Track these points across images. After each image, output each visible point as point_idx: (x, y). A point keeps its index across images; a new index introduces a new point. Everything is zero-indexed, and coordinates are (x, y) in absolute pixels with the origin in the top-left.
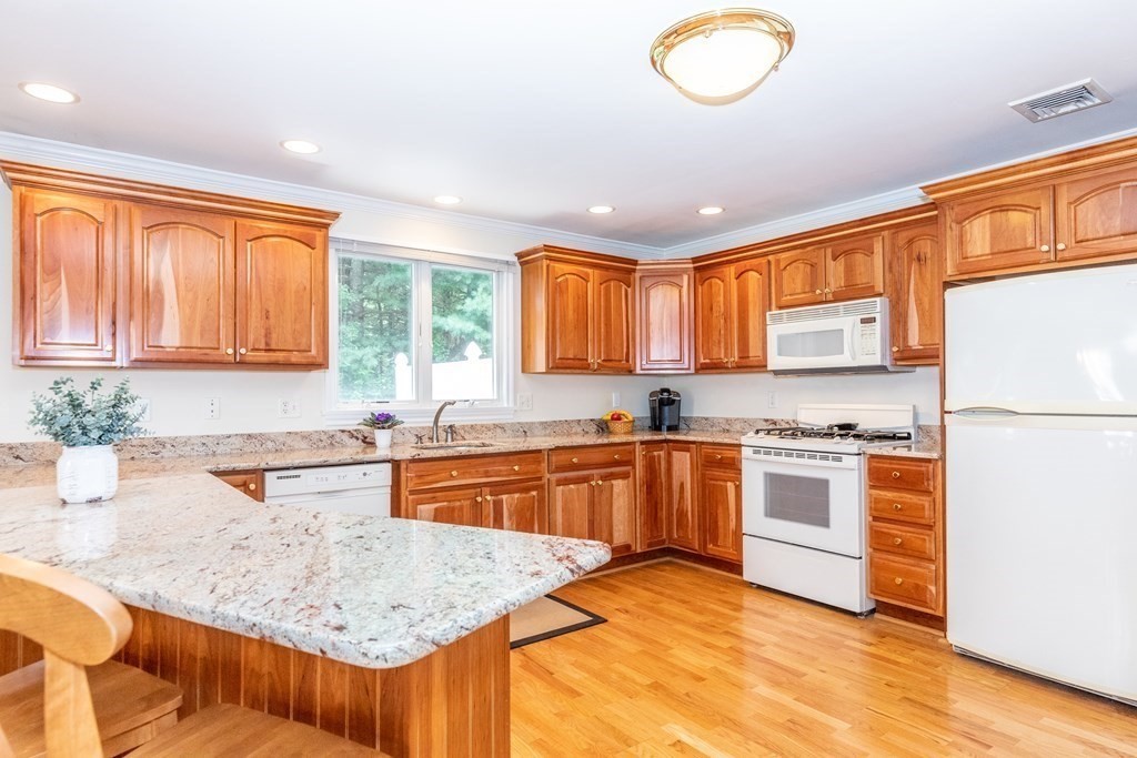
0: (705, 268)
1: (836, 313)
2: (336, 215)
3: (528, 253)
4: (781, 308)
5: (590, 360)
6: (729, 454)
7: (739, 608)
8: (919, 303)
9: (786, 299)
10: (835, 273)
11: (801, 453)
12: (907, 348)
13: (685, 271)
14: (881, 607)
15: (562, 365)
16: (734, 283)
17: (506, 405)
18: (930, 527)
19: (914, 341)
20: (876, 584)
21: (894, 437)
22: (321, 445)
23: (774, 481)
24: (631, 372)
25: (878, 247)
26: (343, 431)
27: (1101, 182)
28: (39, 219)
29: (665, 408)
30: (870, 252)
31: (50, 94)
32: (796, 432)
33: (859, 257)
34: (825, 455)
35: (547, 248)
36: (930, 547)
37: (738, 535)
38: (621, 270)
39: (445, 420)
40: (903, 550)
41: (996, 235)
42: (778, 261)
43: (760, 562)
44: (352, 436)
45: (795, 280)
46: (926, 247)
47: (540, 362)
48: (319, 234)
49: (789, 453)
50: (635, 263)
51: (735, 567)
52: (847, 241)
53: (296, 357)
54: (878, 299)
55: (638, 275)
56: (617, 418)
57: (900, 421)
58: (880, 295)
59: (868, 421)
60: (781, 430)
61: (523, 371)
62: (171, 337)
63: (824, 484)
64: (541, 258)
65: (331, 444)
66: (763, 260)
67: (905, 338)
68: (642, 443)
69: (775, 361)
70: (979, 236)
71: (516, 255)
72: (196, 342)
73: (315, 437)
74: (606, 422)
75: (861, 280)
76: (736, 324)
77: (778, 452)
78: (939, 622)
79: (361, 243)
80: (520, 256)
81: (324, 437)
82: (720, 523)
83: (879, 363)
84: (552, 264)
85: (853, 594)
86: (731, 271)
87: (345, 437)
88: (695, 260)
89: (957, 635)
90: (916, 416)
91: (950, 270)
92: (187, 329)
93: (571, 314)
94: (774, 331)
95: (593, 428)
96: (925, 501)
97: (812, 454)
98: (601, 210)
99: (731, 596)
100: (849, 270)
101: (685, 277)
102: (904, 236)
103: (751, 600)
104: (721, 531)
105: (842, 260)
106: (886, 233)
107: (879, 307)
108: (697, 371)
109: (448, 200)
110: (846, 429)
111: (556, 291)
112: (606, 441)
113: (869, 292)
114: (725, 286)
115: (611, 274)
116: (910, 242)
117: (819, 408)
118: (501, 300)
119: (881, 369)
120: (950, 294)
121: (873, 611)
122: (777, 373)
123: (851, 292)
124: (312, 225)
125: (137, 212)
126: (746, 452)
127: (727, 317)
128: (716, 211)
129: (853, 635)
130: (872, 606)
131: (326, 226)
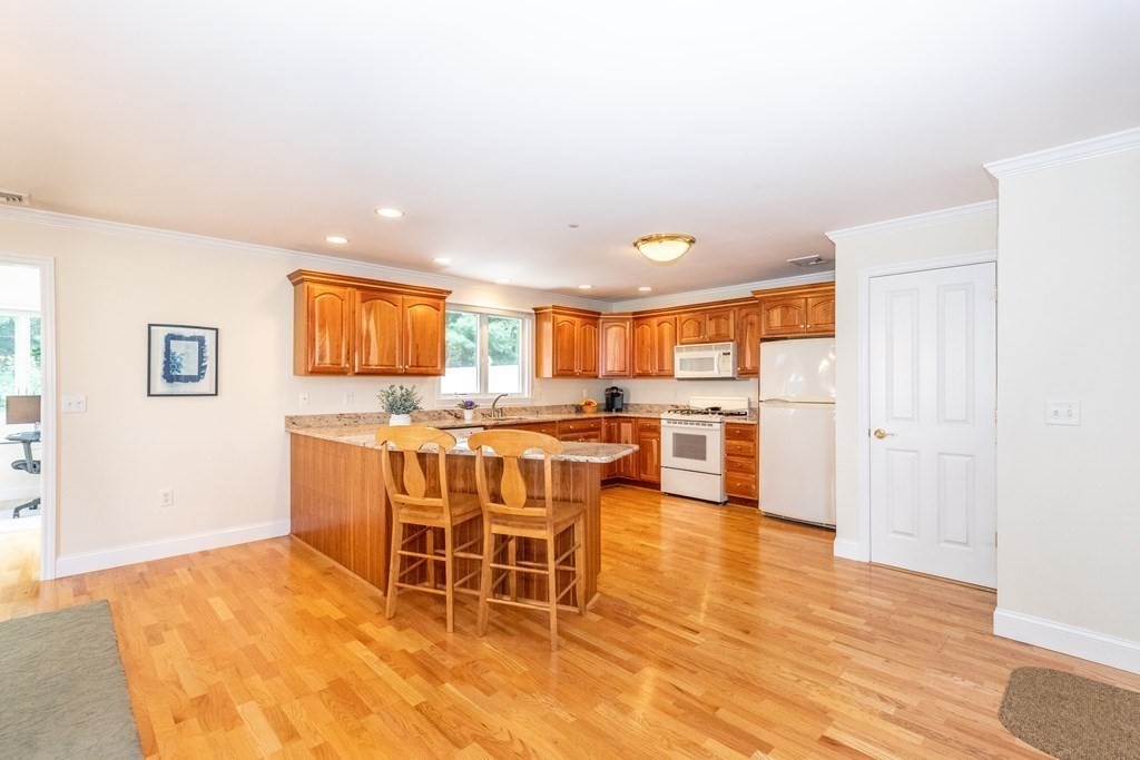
0: (639, 318)
1: (711, 349)
2: (450, 292)
3: (541, 309)
4: (682, 344)
5: (575, 371)
6: (654, 423)
7: (659, 503)
8: (751, 346)
9: (684, 340)
10: (711, 327)
11: (692, 422)
12: (745, 368)
13: (627, 319)
14: (732, 500)
15: (563, 373)
16: (656, 328)
17: (527, 396)
18: (753, 457)
19: (748, 365)
20: (728, 487)
21: (739, 414)
23: (678, 438)
24: (596, 377)
25: (732, 316)
26: (445, 411)
27: (824, 299)
28: (317, 299)
29: (613, 399)
30: (727, 319)
31: (337, 240)
32: (689, 412)
33: (723, 320)
34: (704, 423)
35: (554, 307)
36: (753, 466)
37: (659, 467)
38: (592, 318)
39: (498, 405)
40: (741, 469)
41: (783, 318)
42: (681, 319)
43: (671, 481)
44: (450, 414)
45: (689, 329)
46: (754, 318)
47: (547, 371)
48: (441, 302)
49: (686, 422)
50: (600, 314)
51: (656, 486)
52: (716, 311)
53: (430, 370)
54: (731, 343)
55: (601, 321)
56: (588, 404)
57: (741, 406)
58: (732, 341)
59: (726, 406)
60: (682, 411)
61: (537, 376)
62: (374, 361)
63: (704, 437)
64: (550, 312)
66: (673, 317)
67: (744, 363)
68: (605, 418)
69: (679, 373)
70: (776, 317)
71: (533, 309)
72: (385, 363)
74: (581, 407)
75: (723, 332)
76: (657, 352)
77: (681, 422)
78: (755, 503)
79: (456, 305)
80: (536, 309)
82: (649, 462)
83: (731, 375)
84: (557, 316)
85: (716, 494)
86: (655, 321)
87: (446, 414)
88: (634, 313)
89: (764, 507)
90: (750, 403)
91: (764, 334)
92: (381, 357)
93: (565, 344)
94: (678, 357)
95: (574, 410)
96: (751, 445)
97: (698, 423)
98: (585, 287)
99: (656, 498)
100: (717, 327)
101: (628, 323)
102: (744, 312)
103: (665, 501)
104: (649, 466)
105: (714, 321)
106: (736, 309)
107: (731, 347)
108: (634, 377)
109: (505, 281)
110: (715, 410)
111: (557, 331)
112: (579, 417)
113: (725, 339)
114: (651, 329)
115: (587, 320)
116: (747, 315)
117: (701, 399)
118: (526, 330)
119: (733, 379)
120: (764, 346)
121: (726, 502)
122: (679, 379)
123: (719, 338)
124: (438, 297)
125: (358, 293)
126: (663, 423)
127: (652, 348)
128: (649, 289)
129: (717, 512)
130: (726, 499)
131: (444, 298)
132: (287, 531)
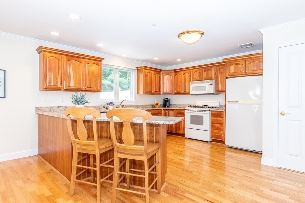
0: (176, 72)
1: (205, 83)
2: (103, 59)
3: (139, 67)
4: (193, 81)
5: (152, 91)
6: (182, 111)
7: (185, 142)
8: (221, 81)
9: (194, 79)
10: (204, 74)
11: (198, 111)
12: (219, 90)
13: (172, 72)
14: (213, 140)
15: (148, 92)
16: (183, 75)
17: (134, 101)
18: (222, 124)
19: (220, 88)
20: (212, 136)
21: (215, 108)
22: (98, 109)
23: (191, 116)
24: (160, 94)
25: (213, 70)
26: (102, 106)
27: (253, 61)
28: (48, 59)
29: (166, 102)
30: (211, 70)
32: (196, 107)
33: (209, 71)
34: (202, 111)
35: (144, 67)
36: (222, 128)
37: (184, 128)
38: (158, 72)
39: (123, 104)
40: (217, 129)
41: (235, 69)
42: (193, 71)
43: (189, 133)
44: (104, 107)
45: (196, 75)
46: (222, 70)
47: (142, 91)
48: (100, 63)
49: (195, 111)
50: (161, 70)
51: (183, 135)
52: (207, 68)
53: (95, 89)
54: (213, 80)
55: (162, 73)
56: (157, 104)
57: (217, 105)
58: (213, 79)
59: (210, 105)
60: (193, 107)
61: (137, 93)
62: (72, 85)
63: (203, 116)
64: (142, 69)
65: (100, 109)
66: (190, 71)
67: (218, 88)
68: (163, 109)
69: (192, 92)
70: (232, 69)
71: (136, 68)
72: (77, 86)
73: (96, 107)
74: (154, 105)
75: (210, 76)
76: (183, 84)
77: (193, 110)
78: (223, 142)
79: (106, 65)
80: (137, 68)
81: (98, 107)
82: (180, 126)
83: (213, 93)
84: (145, 70)
85: (208, 138)
86: (182, 73)
87: (102, 107)
88: (174, 70)
89: (227, 143)
90: (219, 103)
91: (227, 75)
92: (75, 83)
93: (148, 81)
94: (192, 86)
95: (151, 107)
96: (222, 119)
97: (200, 111)
98: (156, 59)
99: (183, 140)
100: (207, 74)
101: (172, 74)
102: (218, 68)
103: (186, 141)
104: (180, 128)
105: (206, 72)
106: (215, 67)
107: (213, 81)
108: (174, 94)
109: (124, 56)
110: (206, 106)
111: (145, 76)
112: (154, 109)
113: (211, 78)
114: (181, 76)
115: (156, 72)
116: (219, 69)
117: (200, 102)
118: (133, 76)
119: (213, 94)
120: (227, 80)
121: (211, 141)
122: (192, 95)
123: (208, 78)
124: (98, 61)
125: (65, 57)
126: (186, 111)
127: (181, 83)
128: (180, 60)
129: (208, 146)
130: (211, 140)
131: (101, 61)
132: (36, 153)
